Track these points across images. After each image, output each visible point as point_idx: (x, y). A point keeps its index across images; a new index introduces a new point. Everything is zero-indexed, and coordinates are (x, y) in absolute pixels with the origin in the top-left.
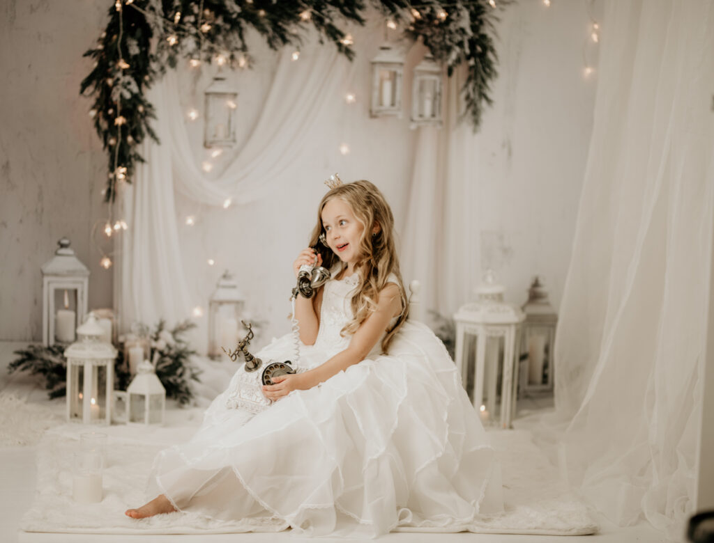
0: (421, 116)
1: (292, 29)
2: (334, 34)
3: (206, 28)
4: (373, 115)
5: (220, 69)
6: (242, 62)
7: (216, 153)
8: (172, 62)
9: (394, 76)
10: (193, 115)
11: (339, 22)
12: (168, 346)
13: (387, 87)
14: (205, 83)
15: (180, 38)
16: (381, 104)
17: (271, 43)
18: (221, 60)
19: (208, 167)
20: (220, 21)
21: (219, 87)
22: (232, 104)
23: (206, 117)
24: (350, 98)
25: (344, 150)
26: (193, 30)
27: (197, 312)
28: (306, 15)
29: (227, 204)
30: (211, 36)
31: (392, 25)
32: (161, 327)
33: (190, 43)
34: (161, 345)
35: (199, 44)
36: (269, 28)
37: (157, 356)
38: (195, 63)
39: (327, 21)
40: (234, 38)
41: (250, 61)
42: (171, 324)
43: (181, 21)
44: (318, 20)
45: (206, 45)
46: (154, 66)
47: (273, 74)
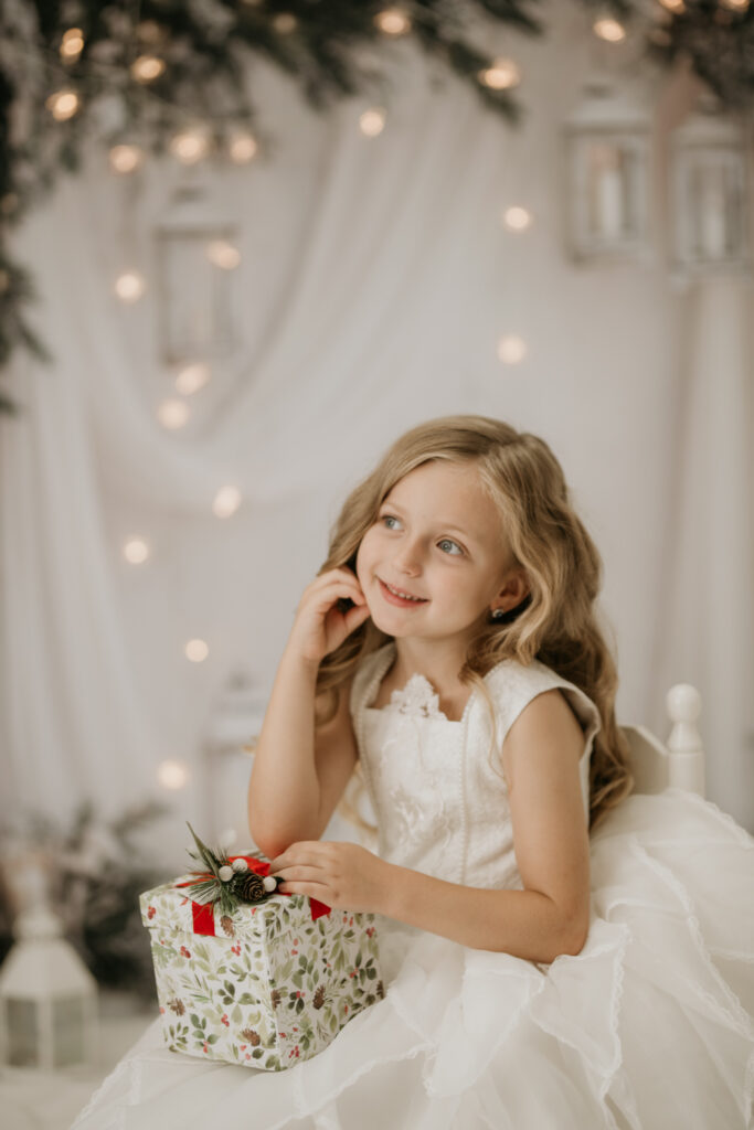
0: (699, 249)
1: (364, 58)
2: (468, 62)
3: (148, 68)
4: (578, 257)
5: (191, 169)
6: (243, 147)
7: (191, 378)
8: (70, 160)
9: (624, 161)
10: (129, 286)
11: (478, 33)
12: (108, 866)
13: (609, 189)
14: (155, 207)
15: (86, 98)
16: (594, 225)
17: (314, 97)
18: (190, 144)
19: (175, 414)
20: (181, 51)
21: (190, 216)
22: (223, 254)
23: (161, 289)
24: (517, 218)
25: (512, 350)
26: (117, 77)
27: (173, 776)
28: (393, 21)
29: (227, 501)
30: (161, 89)
31: (610, 30)
32: (85, 818)
33: (110, 111)
34: (87, 862)
35: (133, 110)
36: (304, 57)
37: (80, 893)
38: (126, 158)
39: (448, 32)
40: (219, 90)
41: (265, 144)
42: (111, 806)
43: (85, 55)
44: (427, 31)
45: (152, 111)
46: (25, 173)
47: (322, 172)
